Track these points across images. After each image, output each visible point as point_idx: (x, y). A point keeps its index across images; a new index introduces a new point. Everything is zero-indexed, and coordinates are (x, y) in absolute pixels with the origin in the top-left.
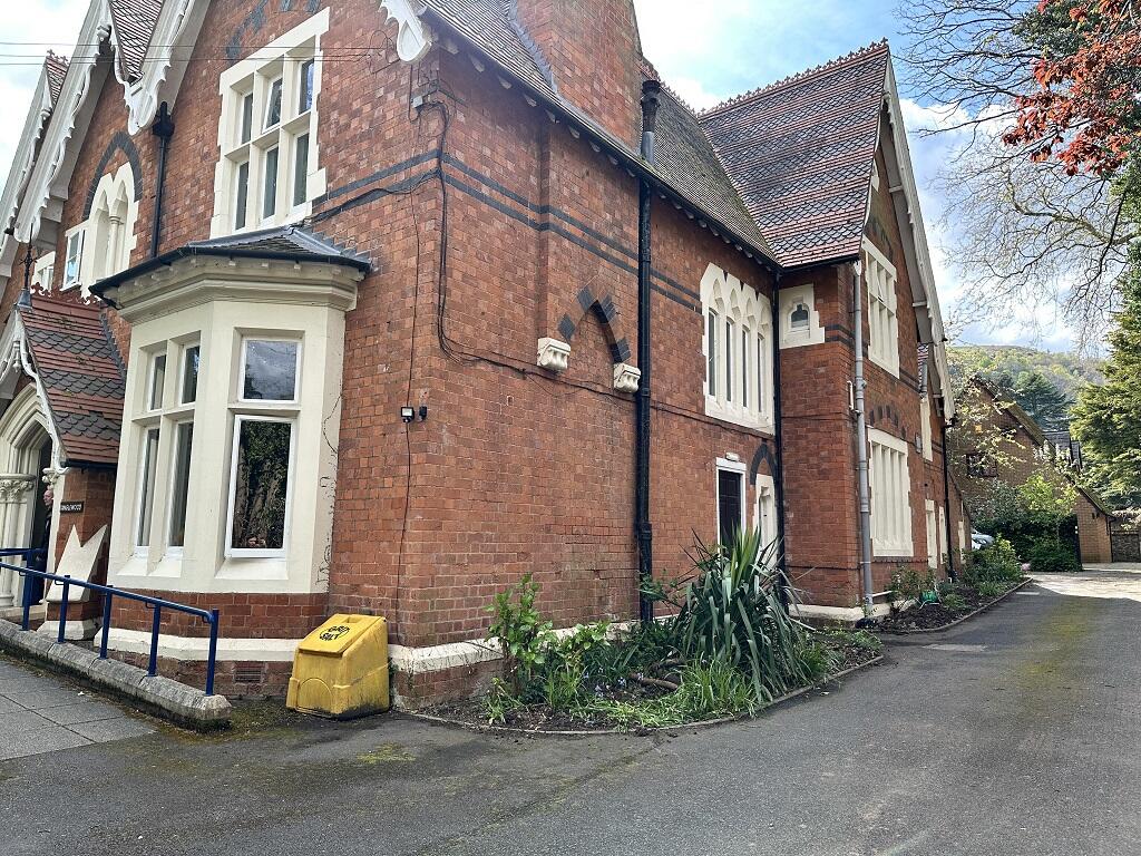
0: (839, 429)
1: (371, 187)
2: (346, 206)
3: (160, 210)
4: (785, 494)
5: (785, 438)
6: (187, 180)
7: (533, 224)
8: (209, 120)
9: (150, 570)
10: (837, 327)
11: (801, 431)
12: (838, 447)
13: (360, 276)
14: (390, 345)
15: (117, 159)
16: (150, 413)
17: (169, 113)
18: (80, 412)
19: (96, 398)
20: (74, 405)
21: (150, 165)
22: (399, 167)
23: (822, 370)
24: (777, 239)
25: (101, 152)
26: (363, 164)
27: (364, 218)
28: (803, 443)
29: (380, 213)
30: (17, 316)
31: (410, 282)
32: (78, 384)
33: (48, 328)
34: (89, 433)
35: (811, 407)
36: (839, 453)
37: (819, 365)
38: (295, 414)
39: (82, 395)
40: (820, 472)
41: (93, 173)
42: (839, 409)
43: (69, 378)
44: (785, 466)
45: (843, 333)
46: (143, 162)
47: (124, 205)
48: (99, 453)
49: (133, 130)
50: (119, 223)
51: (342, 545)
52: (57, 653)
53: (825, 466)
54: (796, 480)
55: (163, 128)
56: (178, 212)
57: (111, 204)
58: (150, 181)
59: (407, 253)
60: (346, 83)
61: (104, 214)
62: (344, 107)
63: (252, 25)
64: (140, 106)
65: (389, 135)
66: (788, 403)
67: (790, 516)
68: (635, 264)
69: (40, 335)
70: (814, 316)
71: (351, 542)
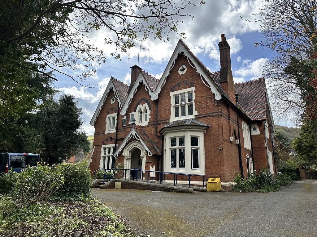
0: (264, 150)
1: (207, 115)
2: (202, 117)
3: (157, 113)
4: (254, 162)
5: (254, 152)
6: (163, 108)
7: (228, 119)
9: (177, 171)
10: (262, 132)
11: (257, 150)
12: (264, 153)
13: (207, 128)
14: (214, 138)
15: (143, 102)
18: (149, 146)
21: (153, 105)
22: (213, 113)
23: (260, 139)
24: (249, 115)
26: (205, 112)
27: (206, 119)
28: (257, 152)
29: (210, 119)
30: (133, 129)
31: (217, 129)
32: (147, 141)
34: (152, 149)
35: (258, 146)
36: (265, 154)
37: (259, 138)
38: (199, 148)
39: (148, 143)
40: (261, 158)
41: (136, 104)
42: (264, 146)
43: (145, 140)
44: (254, 157)
45: (263, 132)
46: (151, 105)
48: (155, 153)
49: (152, 100)
51: (207, 168)
53: (262, 157)
54: (256, 159)
56: (162, 113)
57: (142, 110)
58: (153, 107)
59: (216, 125)
60: (200, 99)
62: (200, 102)
63: (177, 86)
65: (211, 108)
66: (254, 145)
67: (256, 166)
68: (237, 123)
70: (258, 129)
71: (209, 167)
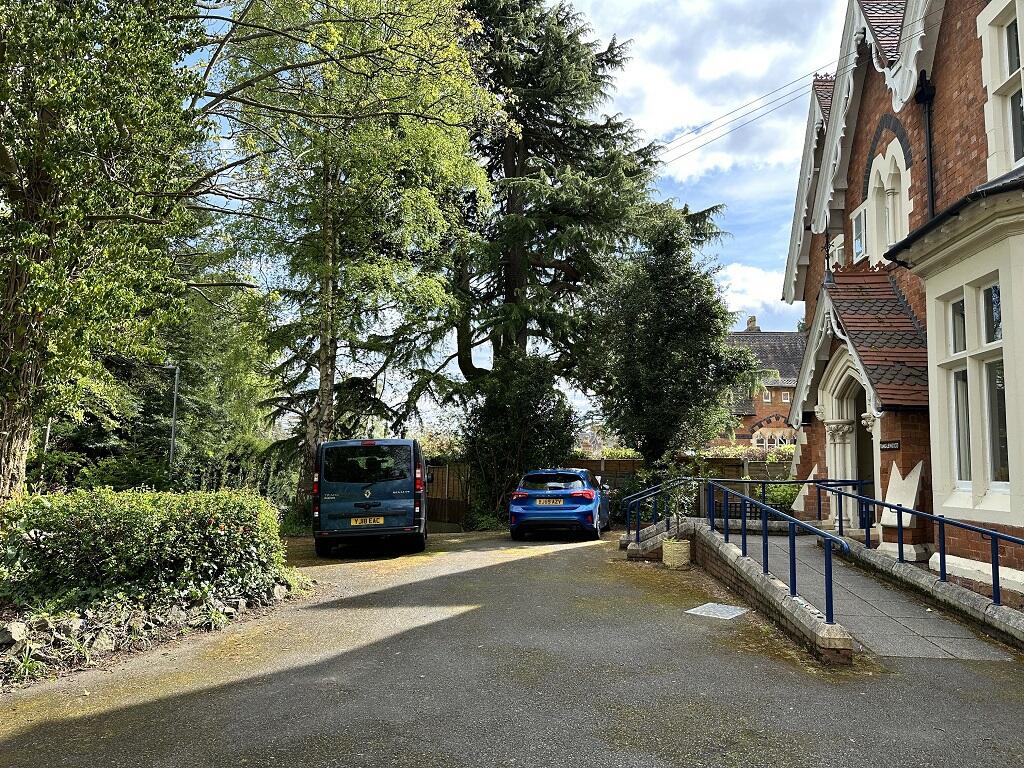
3: (932, 169)
6: (956, 132)
8: (970, 67)
9: (975, 504)
15: (885, 139)
16: (954, 357)
17: (928, 79)
18: (885, 363)
19: (897, 350)
20: (880, 359)
21: (916, 132)
25: (871, 138)
30: (825, 292)
32: (880, 340)
33: (850, 297)
34: (896, 381)
39: (885, 349)
41: (865, 159)
43: (872, 336)
46: (910, 132)
47: (896, 177)
48: (907, 397)
49: (897, 107)
50: (894, 194)
52: (899, 570)
55: (925, 94)
56: (950, 165)
57: (885, 179)
58: (919, 147)
61: (881, 191)
64: (901, 84)
69: (845, 304)
